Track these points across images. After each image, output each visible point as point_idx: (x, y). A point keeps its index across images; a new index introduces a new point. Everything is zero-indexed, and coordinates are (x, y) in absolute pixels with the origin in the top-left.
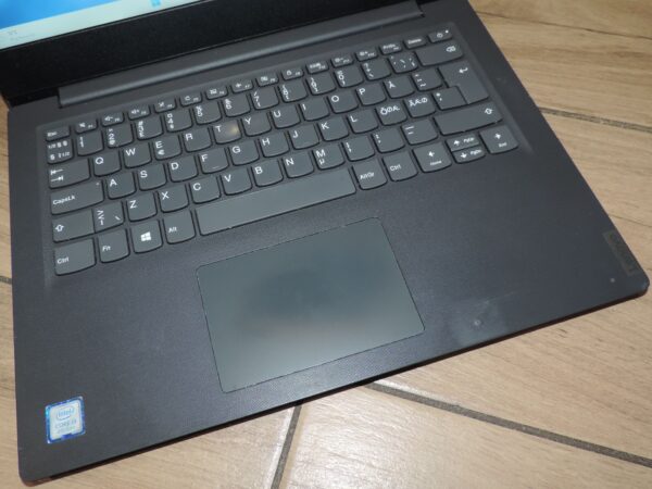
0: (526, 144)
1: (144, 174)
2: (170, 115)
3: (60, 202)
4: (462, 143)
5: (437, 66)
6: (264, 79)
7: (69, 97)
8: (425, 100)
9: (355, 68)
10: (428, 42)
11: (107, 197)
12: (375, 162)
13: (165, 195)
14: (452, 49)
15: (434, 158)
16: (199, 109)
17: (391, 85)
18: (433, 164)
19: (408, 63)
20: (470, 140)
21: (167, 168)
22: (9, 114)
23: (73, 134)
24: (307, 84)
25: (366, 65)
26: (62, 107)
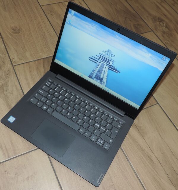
1: (54, 99)
2: (67, 94)
3: (40, 91)
4: (100, 141)
5: (113, 127)
6: (86, 102)
7: (59, 76)
8: (104, 129)
9: (101, 114)
10: (118, 121)
11: (46, 97)
12: (85, 130)
13: (53, 104)
14: (119, 126)
15: (93, 138)
16: (72, 97)
17: (103, 122)
19: (110, 121)
20: (102, 142)
21: (58, 101)
22: (48, 71)
23: (52, 83)
24: (91, 109)
25: (103, 115)
26: (55, 77)
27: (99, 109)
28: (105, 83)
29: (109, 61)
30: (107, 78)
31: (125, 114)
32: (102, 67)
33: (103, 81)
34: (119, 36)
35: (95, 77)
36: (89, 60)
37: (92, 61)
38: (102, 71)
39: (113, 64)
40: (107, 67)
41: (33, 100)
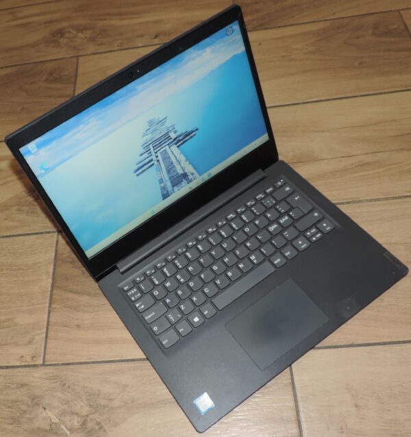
0: (338, 225)
1: (180, 292)
2: (176, 261)
4: (311, 233)
5: (284, 199)
6: (210, 230)
7: (123, 265)
8: (286, 218)
9: (249, 212)
10: (276, 188)
11: (169, 308)
12: (278, 254)
13: (194, 299)
14: (288, 189)
15: (302, 244)
16: (188, 254)
17: (269, 215)
18: (303, 247)
19: (271, 202)
20: (314, 230)
21: (188, 286)
23: (135, 284)
24: (231, 226)
25: (253, 208)
27: (236, 213)
28: (194, 171)
29: (166, 136)
30: (190, 163)
31: (263, 169)
32: (166, 158)
33: (190, 174)
34: (142, 83)
35: (173, 186)
36: (138, 175)
37: (144, 171)
38: (172, 163)
39: (175, 132)
40: (174, 148)
41: (166, 341)
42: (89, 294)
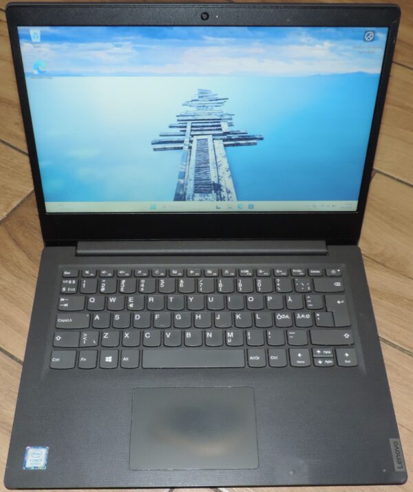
0: (362, 365)
1: (117, 317)
2: (143, 281)
3: (62, 321)
4: (322, 353)
5: (324, 295)
6: (209, 272)
7: (84, 248)
8: (308, 316)
9: (270, 280)
10: (324, 274)
11: (92, 326)
12: (262, 351)
13: (127, 335)
14: (338, 284)
15: (300, 358)
16: (162, 282)
17: (290, 300)
18: (299, 362)
19: (306, 287)
20: (328, 352)
21: (132, 317)
22: (44, 250)
23: (79, 276)
24: (236, 283)
25: (278, 280)
26: (77, 255)
27: (255, 272)
28: (233, 190)
29: (216, 123)
30: (232, 176)
31: (328, 244)
32: (203, 150)
33: (224, 190)
35: (196, 191)
36: (155, 150)
37: (165, 149)
38: (207, 162)
39: (231, 125)
40: (219, 144)
41: (58, 360)
42: (29, 255)
